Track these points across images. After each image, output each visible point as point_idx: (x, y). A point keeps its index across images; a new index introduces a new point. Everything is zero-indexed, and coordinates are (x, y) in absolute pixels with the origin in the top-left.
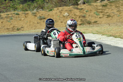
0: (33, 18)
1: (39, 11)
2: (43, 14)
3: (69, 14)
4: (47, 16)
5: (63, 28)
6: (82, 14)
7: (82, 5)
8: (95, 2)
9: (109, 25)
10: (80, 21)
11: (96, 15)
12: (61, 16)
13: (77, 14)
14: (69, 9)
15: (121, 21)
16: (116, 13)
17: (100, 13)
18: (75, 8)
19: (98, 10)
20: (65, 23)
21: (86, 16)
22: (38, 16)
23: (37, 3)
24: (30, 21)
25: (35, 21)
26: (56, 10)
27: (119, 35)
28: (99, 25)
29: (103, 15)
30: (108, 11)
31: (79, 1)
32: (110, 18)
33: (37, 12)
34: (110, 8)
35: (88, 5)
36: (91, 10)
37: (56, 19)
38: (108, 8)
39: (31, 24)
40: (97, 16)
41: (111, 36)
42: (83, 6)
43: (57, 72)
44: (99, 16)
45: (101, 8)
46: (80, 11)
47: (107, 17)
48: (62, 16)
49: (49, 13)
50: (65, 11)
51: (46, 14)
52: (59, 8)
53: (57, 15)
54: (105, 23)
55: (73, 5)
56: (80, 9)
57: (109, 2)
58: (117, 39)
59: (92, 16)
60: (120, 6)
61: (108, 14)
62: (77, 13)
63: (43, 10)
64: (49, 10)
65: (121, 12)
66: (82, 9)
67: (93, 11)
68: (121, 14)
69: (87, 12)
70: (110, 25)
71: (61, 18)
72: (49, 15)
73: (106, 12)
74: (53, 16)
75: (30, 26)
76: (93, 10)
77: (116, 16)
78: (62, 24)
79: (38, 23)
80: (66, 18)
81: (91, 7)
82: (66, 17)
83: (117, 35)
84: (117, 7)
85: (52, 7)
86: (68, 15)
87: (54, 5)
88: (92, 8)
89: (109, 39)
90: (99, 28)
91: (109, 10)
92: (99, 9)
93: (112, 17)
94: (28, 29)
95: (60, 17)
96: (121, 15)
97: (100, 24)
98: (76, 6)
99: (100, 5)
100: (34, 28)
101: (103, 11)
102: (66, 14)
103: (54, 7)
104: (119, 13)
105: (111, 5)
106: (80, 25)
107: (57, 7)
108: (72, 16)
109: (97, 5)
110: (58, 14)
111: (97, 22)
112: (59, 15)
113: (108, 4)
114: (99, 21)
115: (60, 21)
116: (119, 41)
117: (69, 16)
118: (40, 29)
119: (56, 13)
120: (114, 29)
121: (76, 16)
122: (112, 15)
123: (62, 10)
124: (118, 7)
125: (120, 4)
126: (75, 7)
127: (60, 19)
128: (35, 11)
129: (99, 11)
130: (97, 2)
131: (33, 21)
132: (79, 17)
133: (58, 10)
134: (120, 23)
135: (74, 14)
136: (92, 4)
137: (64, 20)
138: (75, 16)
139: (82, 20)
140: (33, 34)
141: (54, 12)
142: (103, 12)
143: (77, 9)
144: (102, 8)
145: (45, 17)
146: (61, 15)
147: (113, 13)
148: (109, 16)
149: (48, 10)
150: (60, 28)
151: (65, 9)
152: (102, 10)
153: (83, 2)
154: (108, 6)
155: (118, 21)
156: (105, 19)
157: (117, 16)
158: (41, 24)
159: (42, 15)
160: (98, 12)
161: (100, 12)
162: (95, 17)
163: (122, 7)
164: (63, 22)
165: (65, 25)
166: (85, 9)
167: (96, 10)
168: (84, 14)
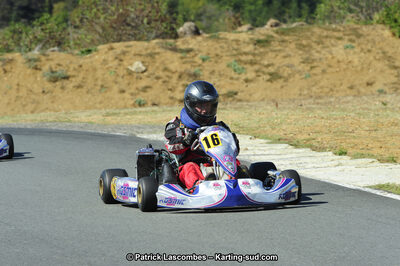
0: (30, 75)
1: (48, 52)
2: (61, 63)
3: (147, 67)
4: (75, 69)
5: (126, 111)
6: (188, 66)
7: (188, 37)
8: (233, 29)
9: (277, 105)
10: (181, 88)
11: (235, 71)
12: (122, 72)
13: (172, 67)
14: (147, 49)
15: (313, 94)
16: (300, 68)
17: (248, 66)
18: (166, 48)
19: (241, 54)
20: (132, 94)
21: (201, 73)
22: (46, 68)
23: (43, 27)
24: (18, 85)
25: (35, 86)
26: (106, 53)
27: (308, 140)
28: (245, 103)
29: (257, 71)
30: (273, 59)
31: (179, 26)
32: (279, 83)
33: (44, 55)
34: (280, 51)
35: (210, 37)
36: (217, 55)
37: (103, 80)
38: (275, 51)
39: (21, 94)
40: (236, 76)
41: (279, 140)
42: (193, 42)
43: (104, 255)
44: (243, 77)
45: (250, 48)
46: (182, 58)
47: (268, 81)
48: (125, 71)
49: (81, 61)
50: (135, 55)
51: (71, 63)
52: (116, 45)
53: (108, 68)
54: (263, 100)
55: (162, 36)
56: (182, 51)
57: (277, 32)
58: (301, 150)
59: (220, 75)
60: (314, 45)
61: (271, 70)
62: (172, 62)
63: (62, 50)
64: (83, 52)
65: (315, 64)
66: (189, 51)
67: (225, 58)
68: (314, 71)
69: (204, 60)
70: (279, 106)
71: (120, 79)
72: (81, 66)
73: (266, 63)
74: (95, 70)
75: (19, 102)
76: (224, 54)
77: (297, 76)
78: (124, 99)
79: (44, 92)
80: (137, 78)
81: (217, 46)
82: (135, 75)
83: (300, 137)
84: (304, 46)
85: (92, 41)
86: (144, 68)
87: (97, 36)
88: (221, 47)
89: (273, 152)
90: (241, 114)
91: (277, 55)
92: (246, 54)
93: (286, 80)
94: (13, 110)
95: (118, 75)
96: (315, 75)
97: (248, 101)
98: (171, 41)
99: (247, 40)
100: (31, 107)
101: (258, 58)
102: (137, 65)
103: (100, 43)
104: (308, 68)
105: (283, 41)
107: (108, 41)
108: (157, 74)
109: (237, 41)
110: (110, 65)
111: (236, 94)
112: (113, 70)
113: (272, 37)
114: (242, 91)
115: (116, 88)
116: (308, 160)
117: (145, 71)
118: (50, 110)
119: (105, 61)
120: (291, 119)
121: (169, 74)
123: (124, 53)
124: (307, 49)
125: (314, 39)
126: (166, 43)
127: (116, 83)
128: (36, 52)
129: (244, 58)
130: (240, 29)
131: (29, 85)
132: (180, 77)
133: (111, 53)
134: (311, 100)
135: (161, 68)
136: (222, 34)
137: (129, 84)
138: (167, 73)
140: (29, 127)
141: (97, 57)
142: (255, 63)
143: (175, 49)
144: (255, 49)
145: (69, 73)
146: (122, 68)
147: (288, 67)
148: (274, 77)
149: (77, 52)
150: (117, 111)
151: (133, 51)
152: (254, 55)
153: (193, 29)
154: (275, 45)
155: (306, 92)
156: (261, 87)
157: (303, 76)
158: (54, 97)
159: (59, 65)
160: (240, 62)
161: (246, 63)
162: (232, 78)
163: (319, 48)
164: (128, 91)
165: (132, 102)
166: (200, 51)
167: (235, 55)
168: (197, 69)
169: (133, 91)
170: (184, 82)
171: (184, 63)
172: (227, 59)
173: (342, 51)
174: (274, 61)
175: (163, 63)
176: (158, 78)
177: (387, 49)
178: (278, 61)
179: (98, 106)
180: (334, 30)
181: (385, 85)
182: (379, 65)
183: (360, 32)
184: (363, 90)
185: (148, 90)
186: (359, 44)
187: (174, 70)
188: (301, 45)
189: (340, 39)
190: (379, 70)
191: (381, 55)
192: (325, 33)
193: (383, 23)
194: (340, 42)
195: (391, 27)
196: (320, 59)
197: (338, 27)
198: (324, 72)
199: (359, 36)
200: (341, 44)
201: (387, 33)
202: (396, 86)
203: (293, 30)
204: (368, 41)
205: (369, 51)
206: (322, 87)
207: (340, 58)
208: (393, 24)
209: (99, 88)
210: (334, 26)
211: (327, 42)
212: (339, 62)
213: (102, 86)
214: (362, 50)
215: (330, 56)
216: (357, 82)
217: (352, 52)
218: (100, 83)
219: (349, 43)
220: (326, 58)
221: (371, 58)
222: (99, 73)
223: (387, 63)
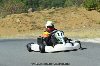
3: (21, 21)
4: (1, 22)
6: (32, 20)
7: (31, 12)
10: (31, 26)
11: (45, 21)
12: (14, 22)
13: (28, 20)
14: (20, 16)
15: (67, 27)
16: (62, 19)
18: (26, 16)
20: (17, 28)
21: (36, 22)
26: (9, 17)
32: (57, 24)
34: (56, 15)
35: (37, 12)
36: (40, 17)
42: (33, 14)
45: (48, 15)
46: (30, 18)
48: (15, 22)
50: (17, 18)
52: (11, 15)
56: (30, 16)
57: (55, 10)
59: (41, 22)
60: (66, 13)
61: (55, 20)
62: (27, 19)
64: (3, 17)
65: (66, 18)
66: (32, 16)
68: (66, 20)
69: (36, 18)
71: (14, 24)
72: (3, 21)
73: (53, 18)
74: (7, 22)
76: (41, 17)
78: (15, 30)
80: (18, 24)
81: (39, 14)
82: (18, 23)
84: (63, 14)
86: (20, 21)
88: (41, 15)
91: (56, 16)
92: (47, 16)
93: (59, 23)
95: (13, 23)
96: (67, 21)
98: (27, 14)
99: (47, 13)
102: (18, 20)
104: (64, 20)
105: (57, 13)
106: (31, 30)
108: (24, 23)
109: (45, 13)
110: (11, 20)
115: (13, 27)
119: (9, 20)
121: (27, 22)
122: (59, 21)
123: (14, 17)
124: (64, 14)
125: (65, 12)
126: (25, 14)
127: (13, 25)
129: (47, 17)
130: (44, 10)
132: (30, 23)
133: (11, 17)
135: (25, 21)
136: (40, 11)
137: (16, 25)
139: (33, 26)
141: (7, 18)
142: (50, 19)
143: (28, 16)
144: (50, 15)
147: (59, 19)
148: (56, 22)
149: (1, 17)
151: (17, 16)
152: (50, 16)
153: (32, 10)
154: (55, 14)
155: (64, 26)
157: (63, 22)
161: (47, 19)
162: (44, 23)
163: (67, 14)
164: (16, 27)
165: (18, 30)
166: (35, 16)
167: (44, 17)
168: (34, 21)
169: (18, 27)
170: (31, 24)
171: (31, 19)
172: (42, 18)
173: (73, 15)
174: (55, 18)
175: (25, 19)
176: (24, 24)
177: (85, 14)
178: (56, 18)
179: (8, 31)
180: (71, 9)
181: (86, 23)
182: (84, 18)
183: (78, 9)
184: (80, 25)
185: (22, 27)
186: (78, 13)
187: (28, 21)
188: (62, 13)
189: (72, 11)
190: (84, 19)
191: (84, 15)
192: (68, 10)
193: (83, 7)
194: (72, 12)
195: (86, 8)
196: (68, 17)
197: (72, 8)
198: (69, 20)
199: (77, 10)
200: (73, 13)
201: (85, 9)
202: (89, 23)
203: (59, 9)
204: (80, 12)
205: (81, 14)
206: (69, 25)
207: (73, 16)
208: (86, 7)
209: (8, 27)
210: (70, 8)
211: (69, 12)
212: (73, 18)
213: (9, 26)
214: (79, 14)
215: (70, 16)
216: (78, 23)
217: (76, 15)
218: (8, 25)
219: (75, 13)
220: (69, 17)
221: (81, 16)
222: (8, 23)
223: (86, 17)
